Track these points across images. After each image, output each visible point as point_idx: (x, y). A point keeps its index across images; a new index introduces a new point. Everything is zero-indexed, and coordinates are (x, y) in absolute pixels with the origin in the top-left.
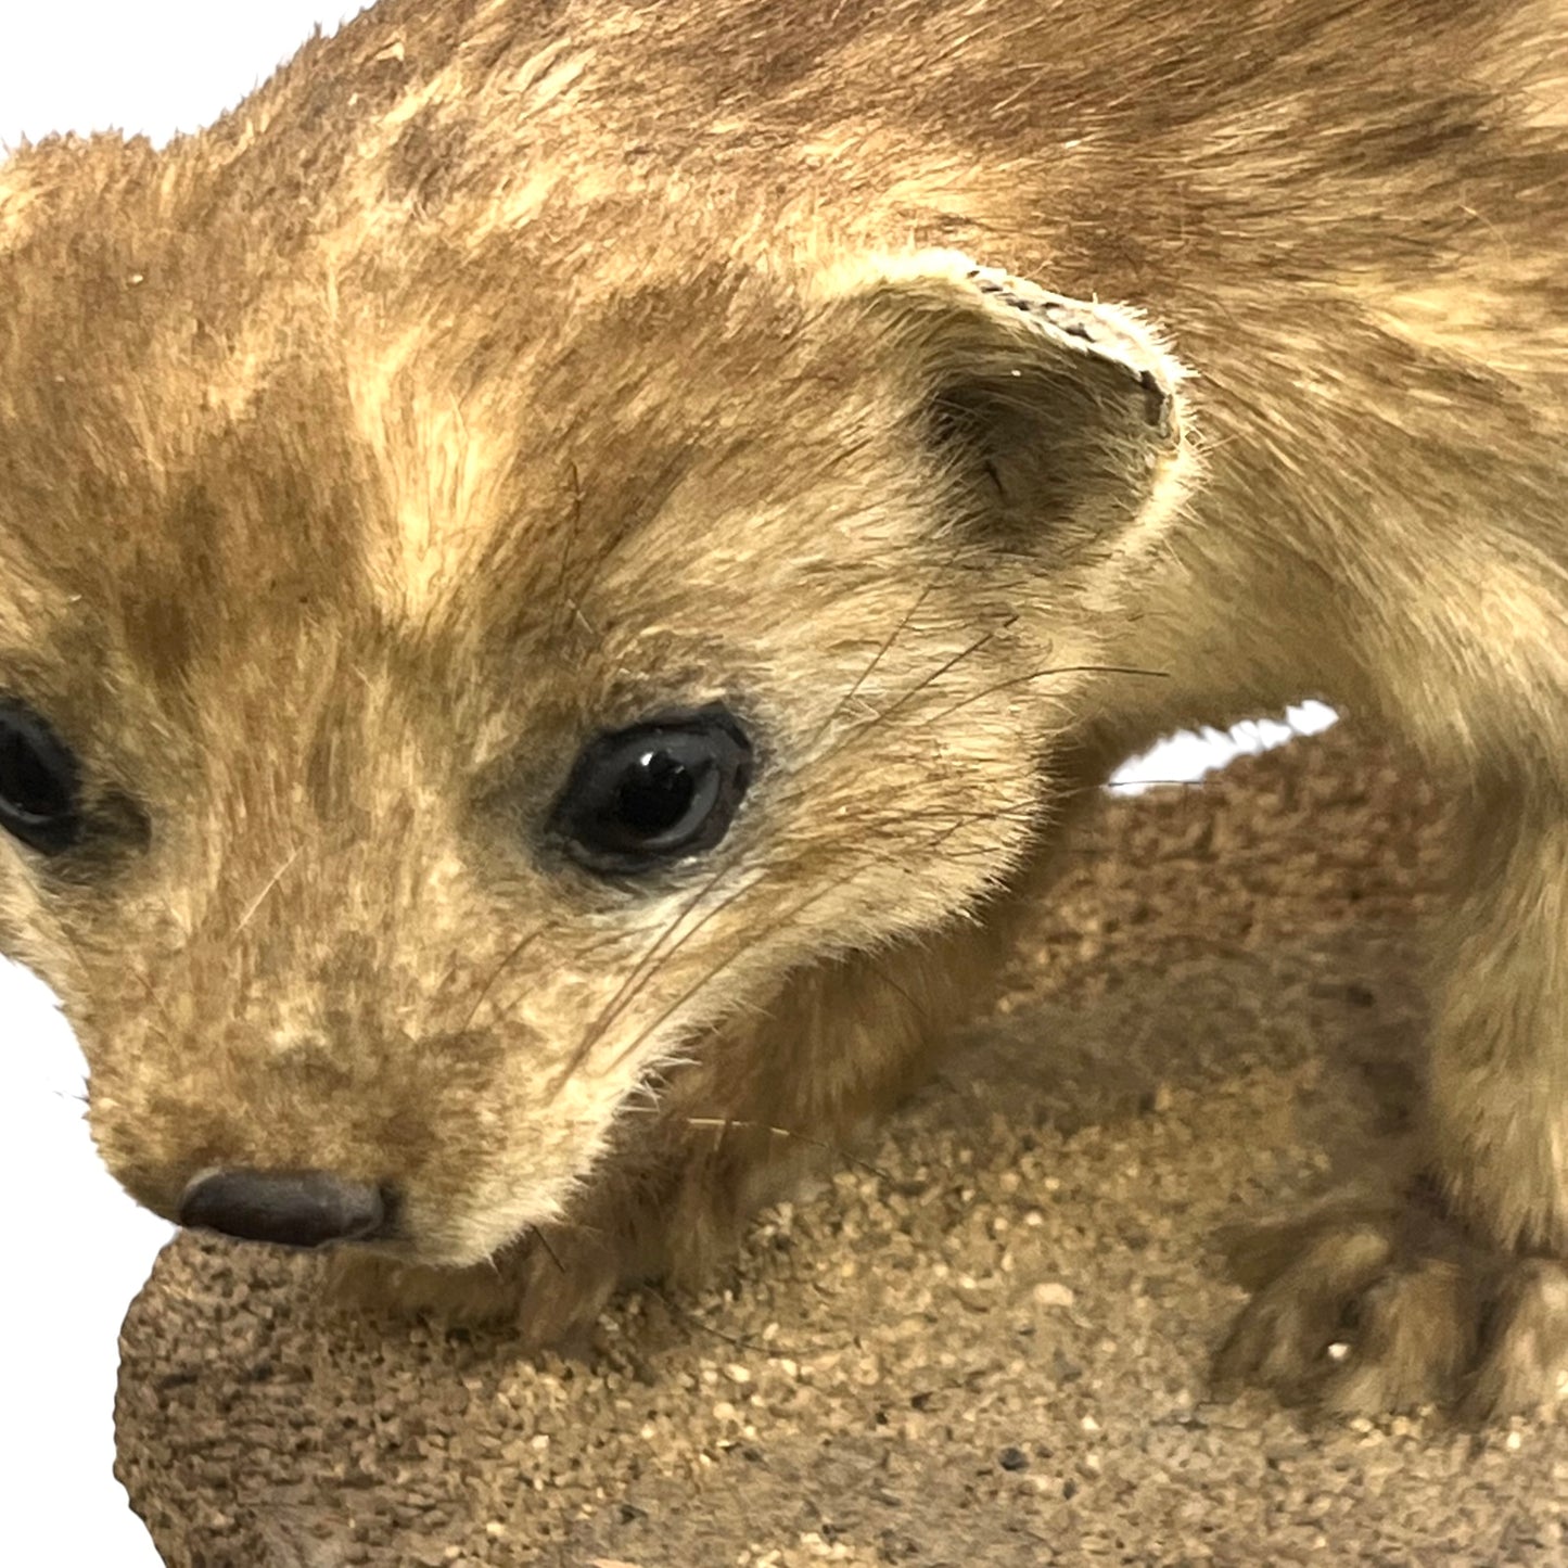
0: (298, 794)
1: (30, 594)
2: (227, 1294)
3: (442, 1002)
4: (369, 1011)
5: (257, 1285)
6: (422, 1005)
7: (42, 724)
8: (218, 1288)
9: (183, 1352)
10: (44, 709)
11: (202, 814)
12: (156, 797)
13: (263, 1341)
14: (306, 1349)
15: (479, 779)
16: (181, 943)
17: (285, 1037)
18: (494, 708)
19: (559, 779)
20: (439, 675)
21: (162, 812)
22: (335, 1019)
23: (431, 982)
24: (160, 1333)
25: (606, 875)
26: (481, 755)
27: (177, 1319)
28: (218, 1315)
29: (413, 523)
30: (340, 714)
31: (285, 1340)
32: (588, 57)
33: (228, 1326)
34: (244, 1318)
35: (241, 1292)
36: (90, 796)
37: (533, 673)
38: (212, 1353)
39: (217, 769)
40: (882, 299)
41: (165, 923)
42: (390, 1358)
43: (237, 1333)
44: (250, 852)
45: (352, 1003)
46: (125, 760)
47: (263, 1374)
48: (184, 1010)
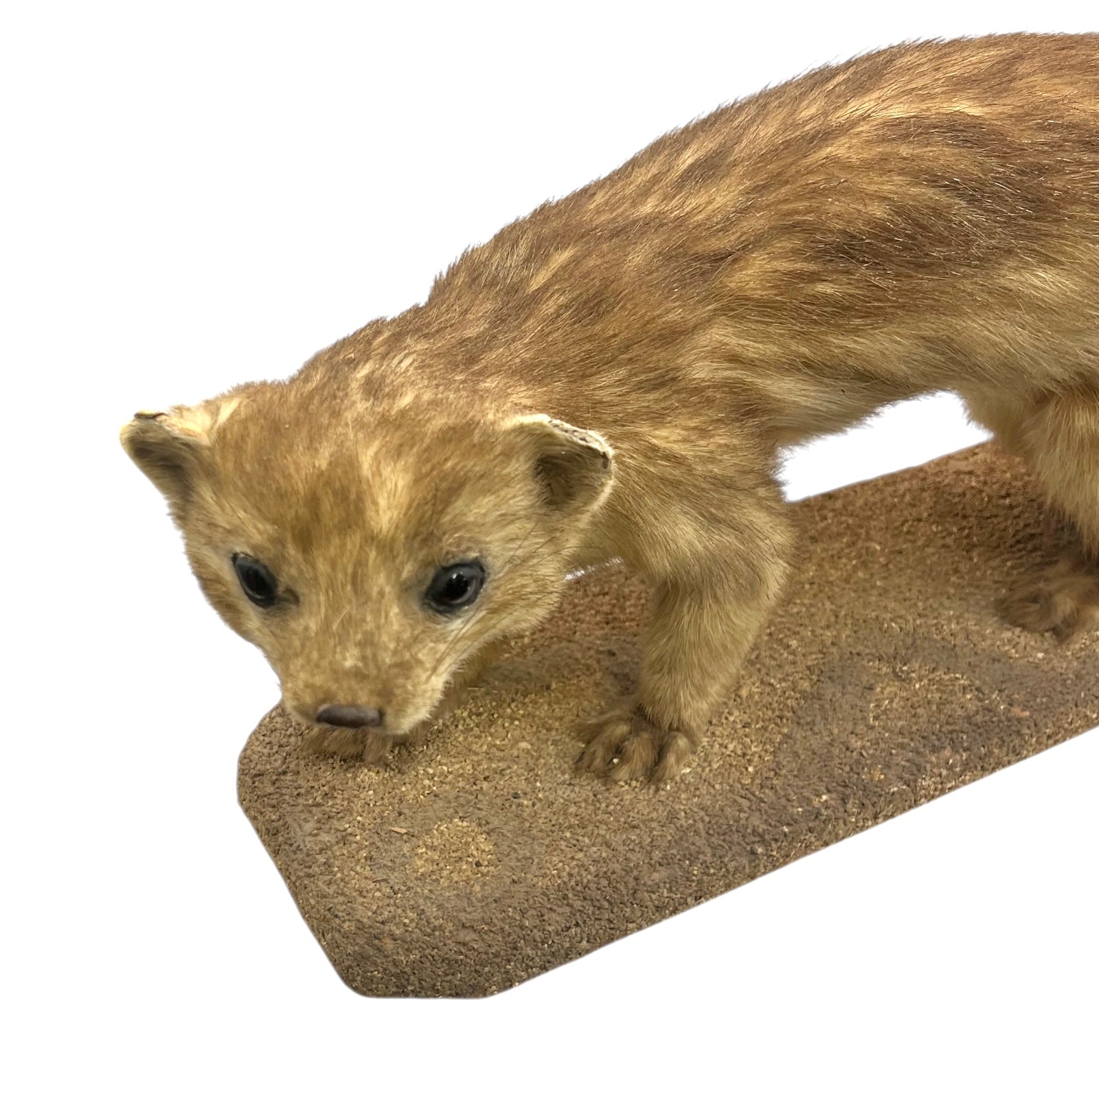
0: (349, 588)
1: (260, 526)
2: (271, 749)
3: (395, 652)
4: (374, 655)
5: (281, 746)
6: (390, 653)
7: (265, 567)
8: (269, 746)
9: (259, 767)
10: (267, 563)
11: (318, 594)
12: (301, 589)
13: (284, 763)
14: (297, 765)
15: (404, 583)
16: (313, 635)
17: (349, 663)
18: (408, 560)
19: (428, 582)
20: (391, 550)
21: (303, 594)
22: (364, 658)
23: (392, 646)
24: (251, 761)
25: (440, 612)
26: (405, 575)
27: (257, 757)
28: (269, 756)
29: (382, 502)
30: (360, 563)
31: (290, 762)
32: (414, 356)
33: (273, 758)
34: (277, 756)
35: (276, 748)
36: (280, 590)
37: (421, 548)
38: (268, 767)
39: (323, 582)
40: (521, 429)
41: (307, 628)
42: (323, 768)
43: (275, 760)
44: (334, 607)
45: (369, 652)
46: (292, 578)
47: (284, 773)
48: (315, 655)
